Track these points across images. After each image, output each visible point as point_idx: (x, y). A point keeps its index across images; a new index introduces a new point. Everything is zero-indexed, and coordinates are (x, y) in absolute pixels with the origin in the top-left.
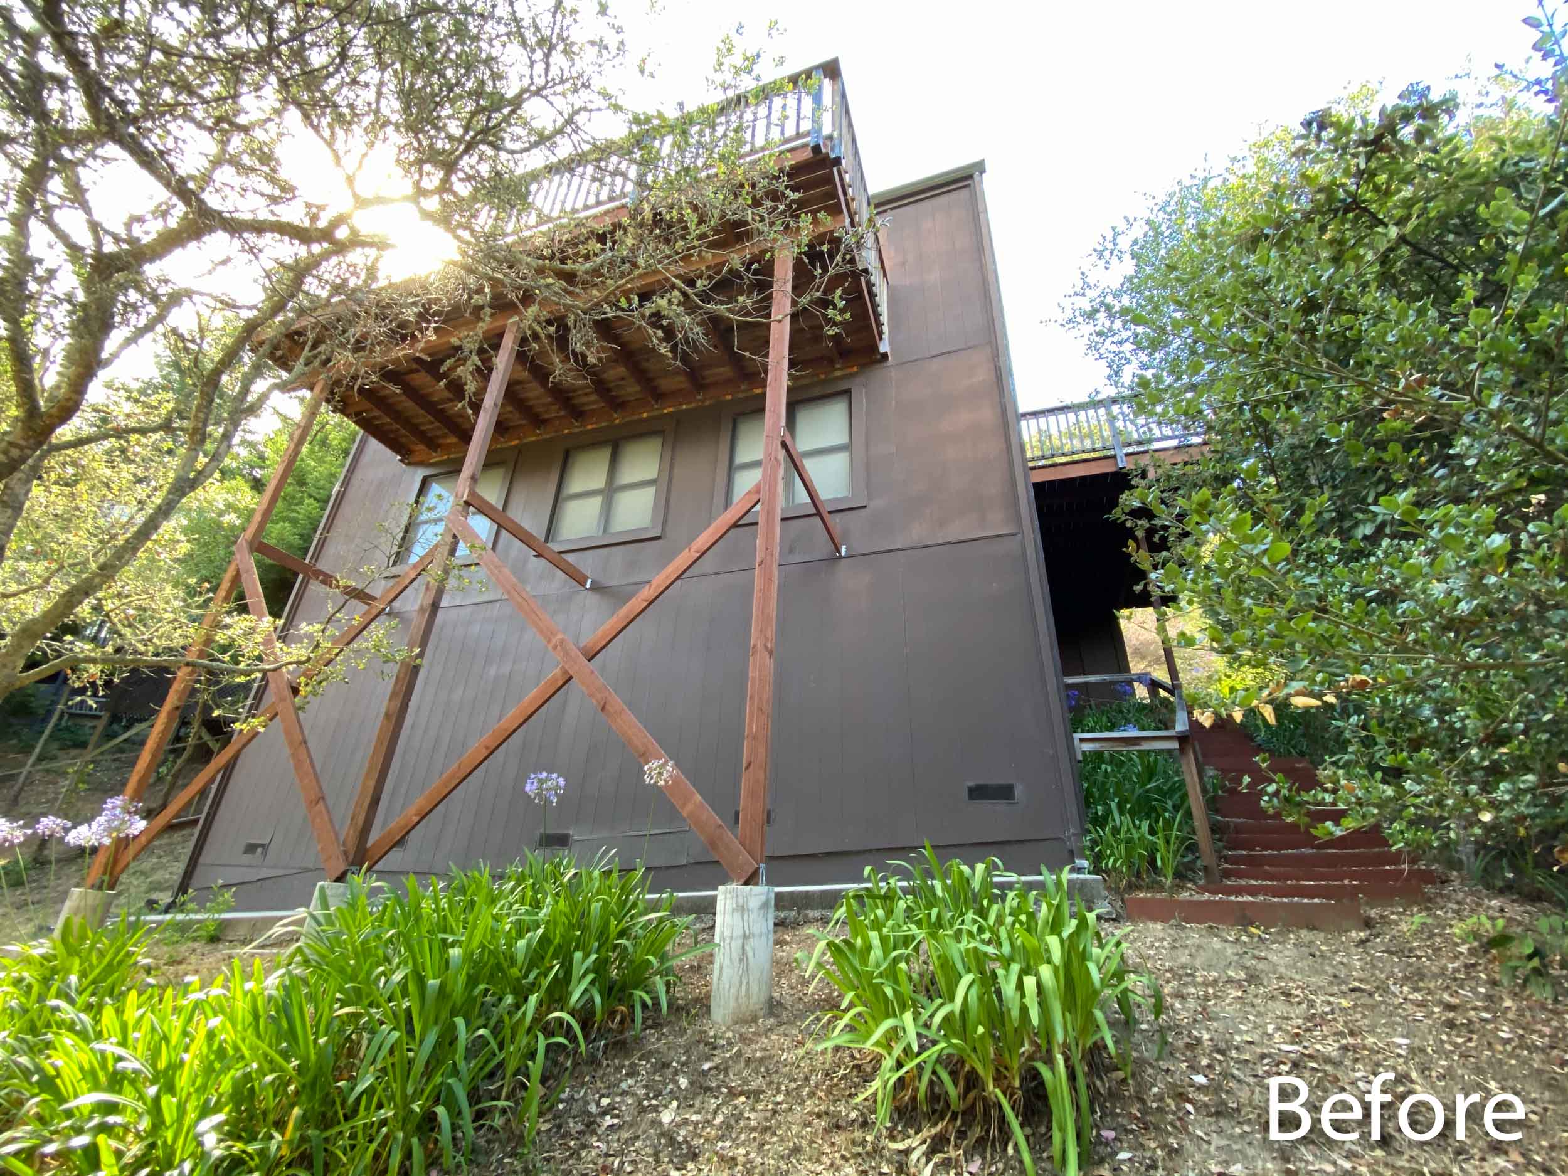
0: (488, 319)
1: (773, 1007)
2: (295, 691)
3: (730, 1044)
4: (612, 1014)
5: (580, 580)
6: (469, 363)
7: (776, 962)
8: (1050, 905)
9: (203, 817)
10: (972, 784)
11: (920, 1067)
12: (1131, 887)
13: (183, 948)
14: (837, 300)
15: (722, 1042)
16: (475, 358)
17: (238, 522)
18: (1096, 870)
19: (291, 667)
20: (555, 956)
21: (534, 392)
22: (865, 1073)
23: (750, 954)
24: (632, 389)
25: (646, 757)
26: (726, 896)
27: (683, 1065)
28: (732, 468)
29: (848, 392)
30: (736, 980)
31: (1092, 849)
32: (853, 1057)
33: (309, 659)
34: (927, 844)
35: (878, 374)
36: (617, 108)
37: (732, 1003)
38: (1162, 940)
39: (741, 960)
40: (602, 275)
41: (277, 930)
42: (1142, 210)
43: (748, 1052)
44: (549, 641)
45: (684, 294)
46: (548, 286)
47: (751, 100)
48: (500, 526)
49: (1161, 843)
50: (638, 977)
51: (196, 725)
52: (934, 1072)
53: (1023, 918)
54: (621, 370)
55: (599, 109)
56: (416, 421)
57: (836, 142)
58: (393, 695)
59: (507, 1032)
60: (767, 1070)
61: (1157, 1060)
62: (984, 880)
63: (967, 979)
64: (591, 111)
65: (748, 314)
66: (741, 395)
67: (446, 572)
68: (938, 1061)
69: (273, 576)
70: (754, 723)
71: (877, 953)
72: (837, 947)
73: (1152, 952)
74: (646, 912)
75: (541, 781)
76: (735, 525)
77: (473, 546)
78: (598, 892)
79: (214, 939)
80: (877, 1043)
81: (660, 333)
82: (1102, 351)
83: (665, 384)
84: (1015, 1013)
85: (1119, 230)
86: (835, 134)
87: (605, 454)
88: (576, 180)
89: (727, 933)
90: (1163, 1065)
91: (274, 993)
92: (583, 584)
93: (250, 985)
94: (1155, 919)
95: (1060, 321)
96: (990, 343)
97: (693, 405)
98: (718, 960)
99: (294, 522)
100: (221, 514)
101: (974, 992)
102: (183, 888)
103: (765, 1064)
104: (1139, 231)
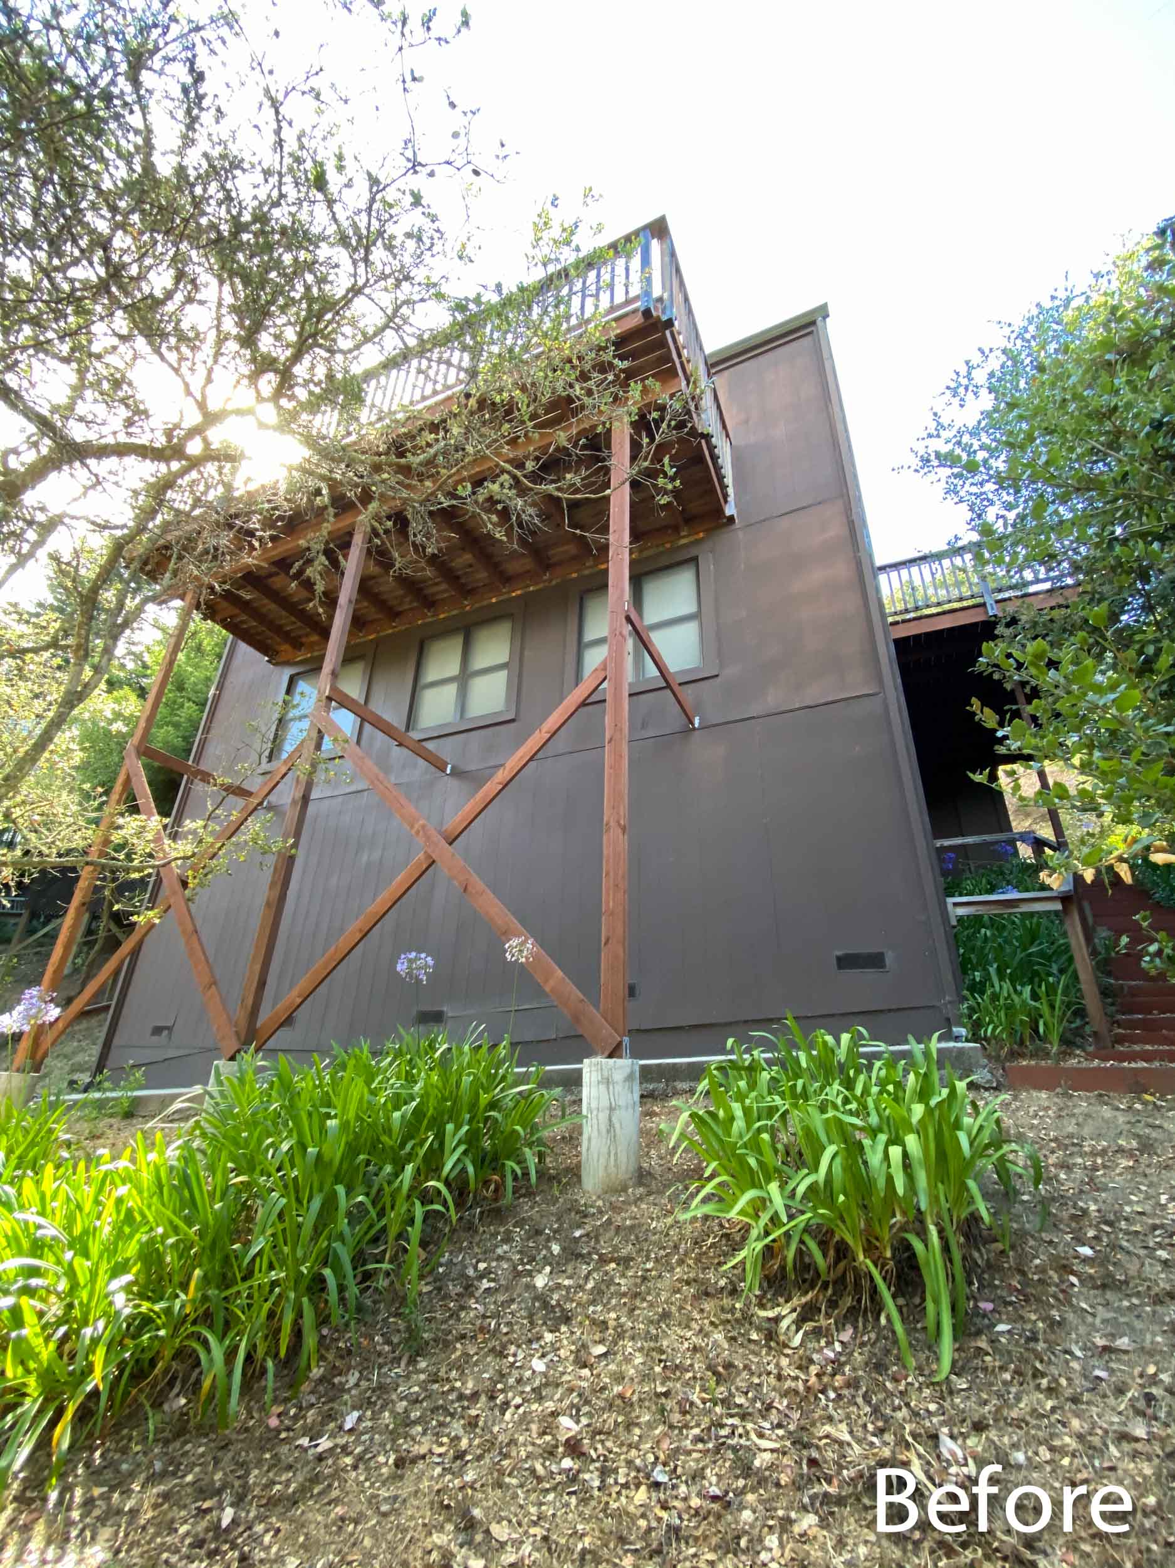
0: (332, 519)
1: (642, 1176)
2: (185, 884)
3: (601, 1212)
4: (486, 1183)
5: (439, 765)
6: (316, 563)
7: (643, 1132)
8: (917, 1074)
9: (114, 1003)
10: (839, 953)
11: (787, 1235)
12: (1014, 1055)
13: (102, 1124)
14: (667, 468)
15: (593, 1210)
16: (323, 558)
17: (124, 730)
18: (975, 1038)
19: (179, 862)
20: (428, 1129)
21: (388, 585)
22: (733, 1240)
23: (617, 1126)
24: (482, 575)
25: (507, 934)
26: (592, 1069)
27: (555, 1232)
28: (581, 646)
29: (694, 560)
30: (605, 1150)
31: (970, 1017)
32: (721, 1226)
33: (194, 855)
34: (789, 1016)
35: (724, 538)
36: (440, 296)
37: (601, 1173)
38: (1047, 1108)
39: (608, 1131)
40: (436, 466)
41: (177, 1105)
42: (998, 339)
43: (618, 1220)
44: (412, 827)
45: (514, 477)
46: (383, 481)
47: (572, 272)
48: (363, 720)
49: (1045, 1010)
50: (510, 1147)
51: (105, 918)
52: (802, 1242)
53: (890, 1088)
54: (468, 557)
55: (422, 300)
56: (278, 622)
57: (667, 303)
58: (273, 885)
59: (387, 1200)
60: (637, 1238)
61: (1040, 1231)
62: (850, 1050)
63: (831, 1150)
64: (414, 302)
65: (577, 491)
66: (586, 572)
67: (314, 765)
68: (807, 1230)
69: (161, 777)
70: (612, 900)
71: (739, 1124)
72: (700, 1118)
73: (1035, 1122)
74: (516, 1084)
75: (410, 961)
76: (584, 704)
77: (335, 740)
78: (469, 1066)
79: (129, 1115)
80: (742, 1212)
81: (494, 518)
82: (962, 493)
83: (512, 567)
84: (881, 1183)
85: (974, 363)
86: (666, 296)
87: (457, 642)
88: (403, 373)
89: (594, 1105)
90: (1046, 1236)
91: (175, 1163)
92: (444, 771)
93: (153, 1156)
94: (1039, 1088)
95: (914, 467)
96: (842, 496)
97: (541, 586)
98: (587, 1131)
99: (177, 726)
100: (111, 722)
101: (838, 1160)
102: (100, 1068)
103: (636, 1232)
104: (995, 363)
